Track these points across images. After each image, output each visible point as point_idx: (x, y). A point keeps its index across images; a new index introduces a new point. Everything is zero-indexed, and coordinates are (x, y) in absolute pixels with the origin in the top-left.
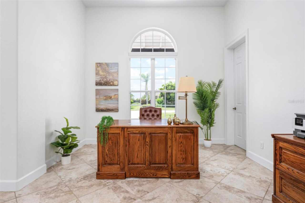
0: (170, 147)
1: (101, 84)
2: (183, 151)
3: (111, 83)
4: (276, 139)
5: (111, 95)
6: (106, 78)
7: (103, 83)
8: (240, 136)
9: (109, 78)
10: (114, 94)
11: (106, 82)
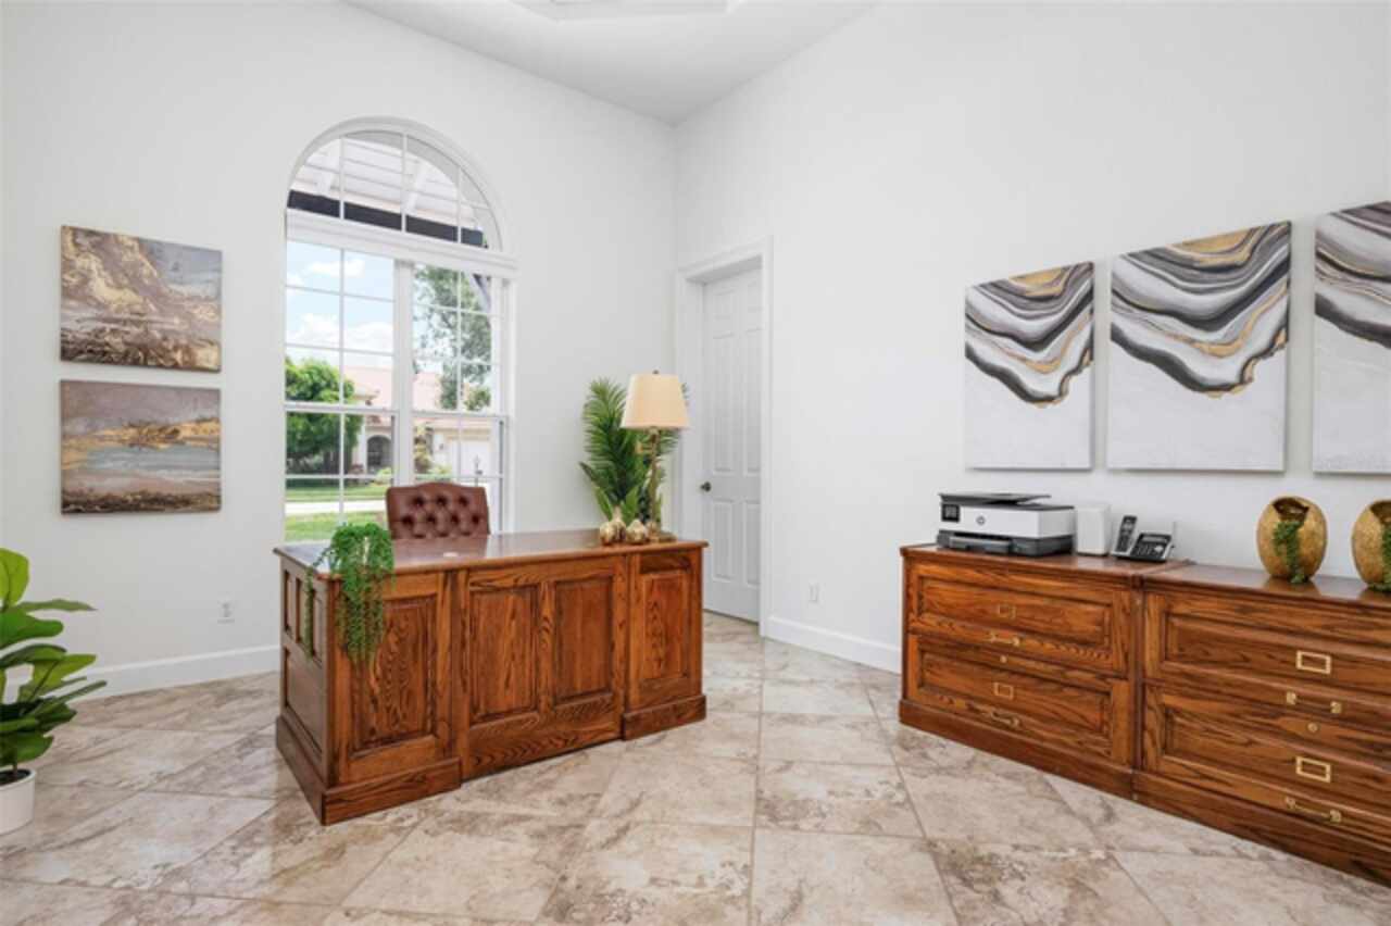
0: (621, 626)
1: (105, 353)
2: (661, 634)
3: (178, 356)
4: (910, 556)
5: (173, 420)
6: (137, 323)
7: (117, 353)
8: (726, 577)
9: (158, 326)
10: (195, 416)
11: (143, 348)
